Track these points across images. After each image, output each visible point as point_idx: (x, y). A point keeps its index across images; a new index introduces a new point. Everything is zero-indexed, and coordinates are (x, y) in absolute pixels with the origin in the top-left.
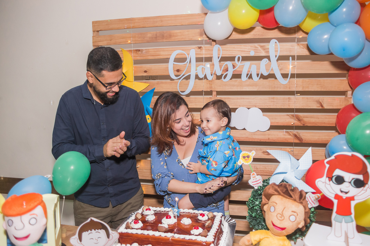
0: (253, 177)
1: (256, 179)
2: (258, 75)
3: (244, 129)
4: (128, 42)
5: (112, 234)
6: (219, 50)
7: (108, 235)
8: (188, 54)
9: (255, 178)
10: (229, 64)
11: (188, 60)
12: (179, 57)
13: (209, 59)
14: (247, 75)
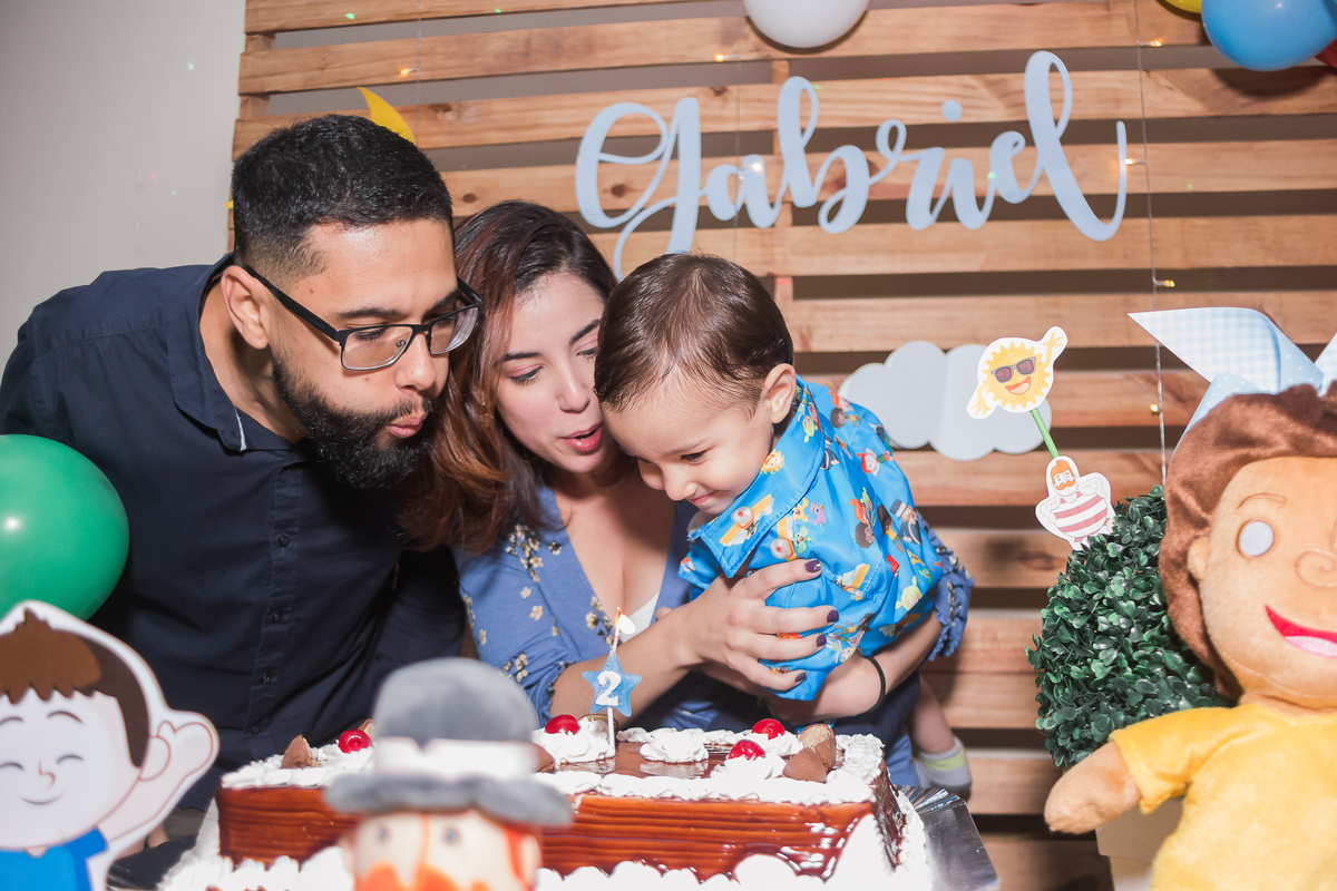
0: (1062, 487)
1: (1079, 494)
2: (980, 201)
3: (928, 448)
4: (399, 73)
5: (166, 732)
6: (805, 100)
7: (138, 742)
8: (668, 120)
9: (1073, 488)
10: (851, 156)
11: (666, 146)
12: (623, 130)
13: (762, 142)
14: (934, 202)
